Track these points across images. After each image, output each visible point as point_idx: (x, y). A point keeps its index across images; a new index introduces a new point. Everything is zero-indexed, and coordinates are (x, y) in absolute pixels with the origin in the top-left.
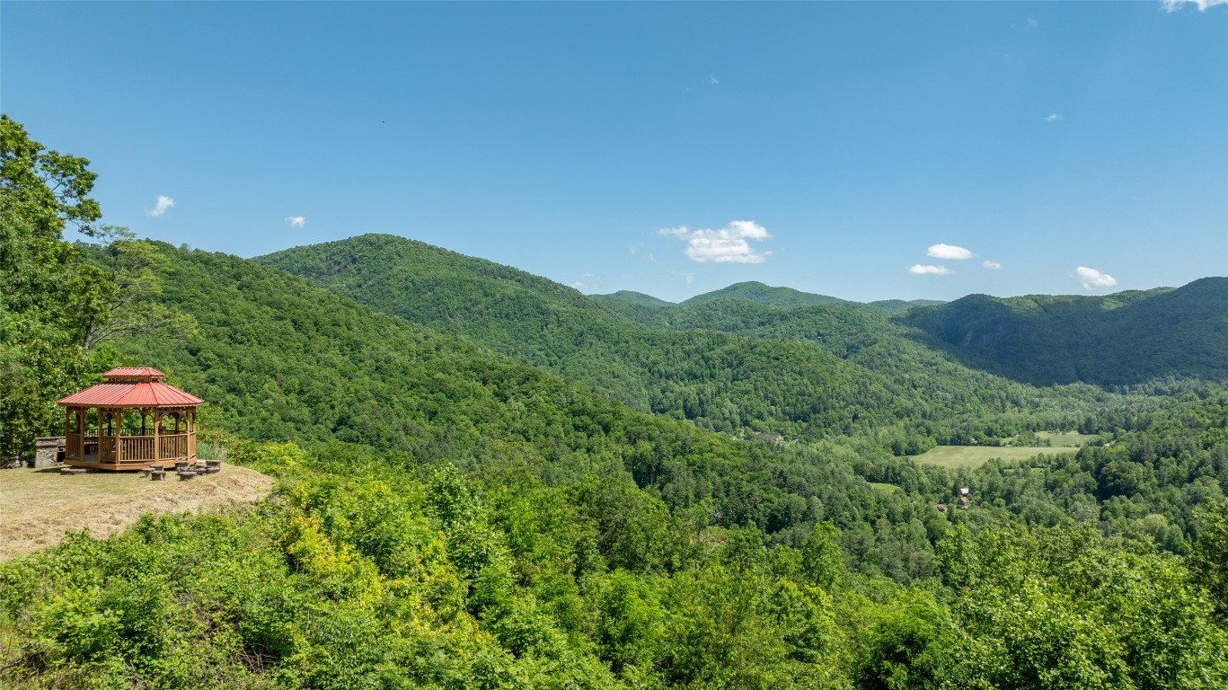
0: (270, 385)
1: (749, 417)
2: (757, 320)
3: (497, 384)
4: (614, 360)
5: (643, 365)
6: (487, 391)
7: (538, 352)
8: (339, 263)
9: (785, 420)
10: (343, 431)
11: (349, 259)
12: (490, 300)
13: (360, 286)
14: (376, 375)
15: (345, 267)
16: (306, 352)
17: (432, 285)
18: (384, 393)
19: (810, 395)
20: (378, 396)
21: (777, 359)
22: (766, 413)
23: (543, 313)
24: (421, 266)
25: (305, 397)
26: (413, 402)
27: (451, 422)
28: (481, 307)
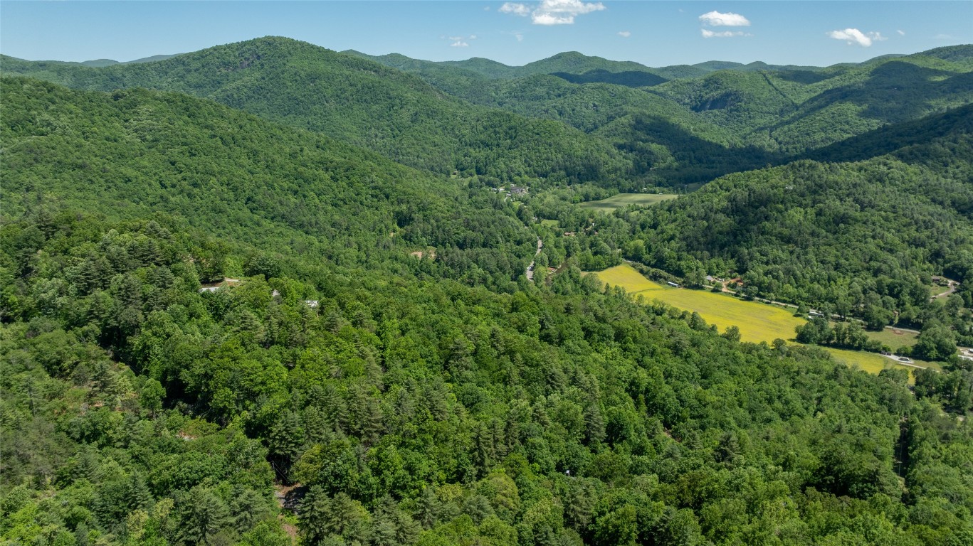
0: (213, 180)
1: (513, 174)
2: (557, 92)
3: (333, 171)
4: (437, 133)
5: (457, 136)
6: (326, 176)
7: (386, 128)
8: (248, 59)
9: (535, 177)
10: (250, 204)
11: (255, 56)
12: (354, 89)
13: (264, 78)
14: (266, 170)
15: (253, 62)
16: (230, 158)
17: (313, 78)
18: (270, 183)
19: (552, 160)
20: (267, 184)
21: (538, 134)
22: (523, 172)
23: (390, 98)
24: (306, 62)
25: (230, 187)
26: (285, 186)
27: (305, 196)
28: (348, 94)
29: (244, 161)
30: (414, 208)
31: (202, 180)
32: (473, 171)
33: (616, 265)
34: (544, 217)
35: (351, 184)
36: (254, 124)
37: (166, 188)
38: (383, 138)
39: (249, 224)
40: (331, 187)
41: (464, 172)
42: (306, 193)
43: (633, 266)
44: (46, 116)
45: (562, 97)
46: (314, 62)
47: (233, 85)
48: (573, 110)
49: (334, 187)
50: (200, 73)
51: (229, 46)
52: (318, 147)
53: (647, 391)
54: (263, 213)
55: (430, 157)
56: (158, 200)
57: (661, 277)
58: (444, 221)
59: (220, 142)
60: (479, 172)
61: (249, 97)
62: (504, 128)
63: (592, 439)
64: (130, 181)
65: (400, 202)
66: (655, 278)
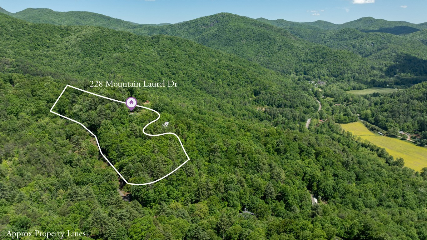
0: (181, 72)
1: (320, 75)
3: (231, 70)
4: (288, 55)
5: (298, 57)
6: (228, 72)
7: (266, 52)
8: (213, 22)
9: (331, 77)
11: (216, 21)
12: (255, 35)
13: (218, 30)
14: (203, 69)
15: (215, 24)
16: (190, 63)
17: (238, 30)
19: (341, 69)
20: (202, 75)
21: (336, 57)
22: (326, 74)
23: (270, 39)
24: (236, 23)
25: (187, 75)
26: (209, 75)
27: (216, 81)
28: (251, 37)
29: (196, 65)
30: (262, 88)
31: (177, 72)
32: (302, 73)
33: (355, 121)
34: (328, 96)
35: (237, 76)
36: (204, 50)
37: (163, 74)
38: (264, 57)
39: (190, 91)
40: (228, 77)
41: (298, 73)
42: (217, 79)
43: (363, 123)
44: (126, 45)
45: (356, 39)
46: (239, 23)
47: (206, 33)
48: (361, 46)
49: (230, 77)
50: (194, 28)
51: (207, 17)
52: (230, 60)
53: (319, 181)
54: (197, 86)
55: (283, 66)
56: (157, 79)
57: (375, 129)
58: (273, 94)
59: (188, 58)
60: (305, 73)
61: (211, 39)
62: (321, 53)
63: (267, 197)
64: (149, 71)
65: (257, 85)
66: (372, 130)
